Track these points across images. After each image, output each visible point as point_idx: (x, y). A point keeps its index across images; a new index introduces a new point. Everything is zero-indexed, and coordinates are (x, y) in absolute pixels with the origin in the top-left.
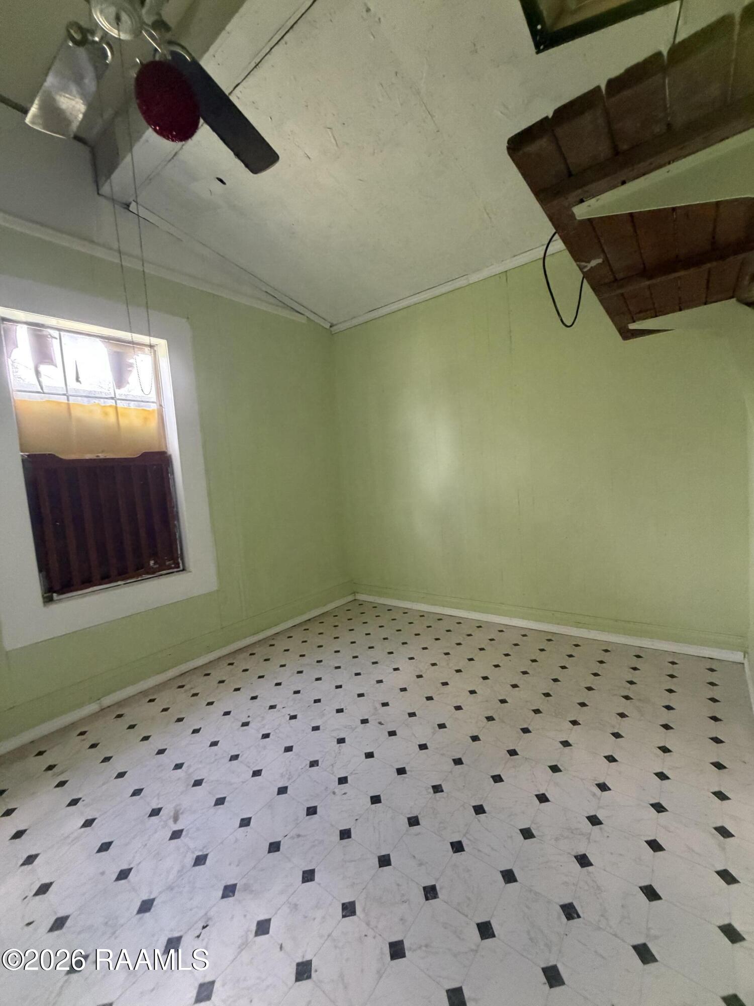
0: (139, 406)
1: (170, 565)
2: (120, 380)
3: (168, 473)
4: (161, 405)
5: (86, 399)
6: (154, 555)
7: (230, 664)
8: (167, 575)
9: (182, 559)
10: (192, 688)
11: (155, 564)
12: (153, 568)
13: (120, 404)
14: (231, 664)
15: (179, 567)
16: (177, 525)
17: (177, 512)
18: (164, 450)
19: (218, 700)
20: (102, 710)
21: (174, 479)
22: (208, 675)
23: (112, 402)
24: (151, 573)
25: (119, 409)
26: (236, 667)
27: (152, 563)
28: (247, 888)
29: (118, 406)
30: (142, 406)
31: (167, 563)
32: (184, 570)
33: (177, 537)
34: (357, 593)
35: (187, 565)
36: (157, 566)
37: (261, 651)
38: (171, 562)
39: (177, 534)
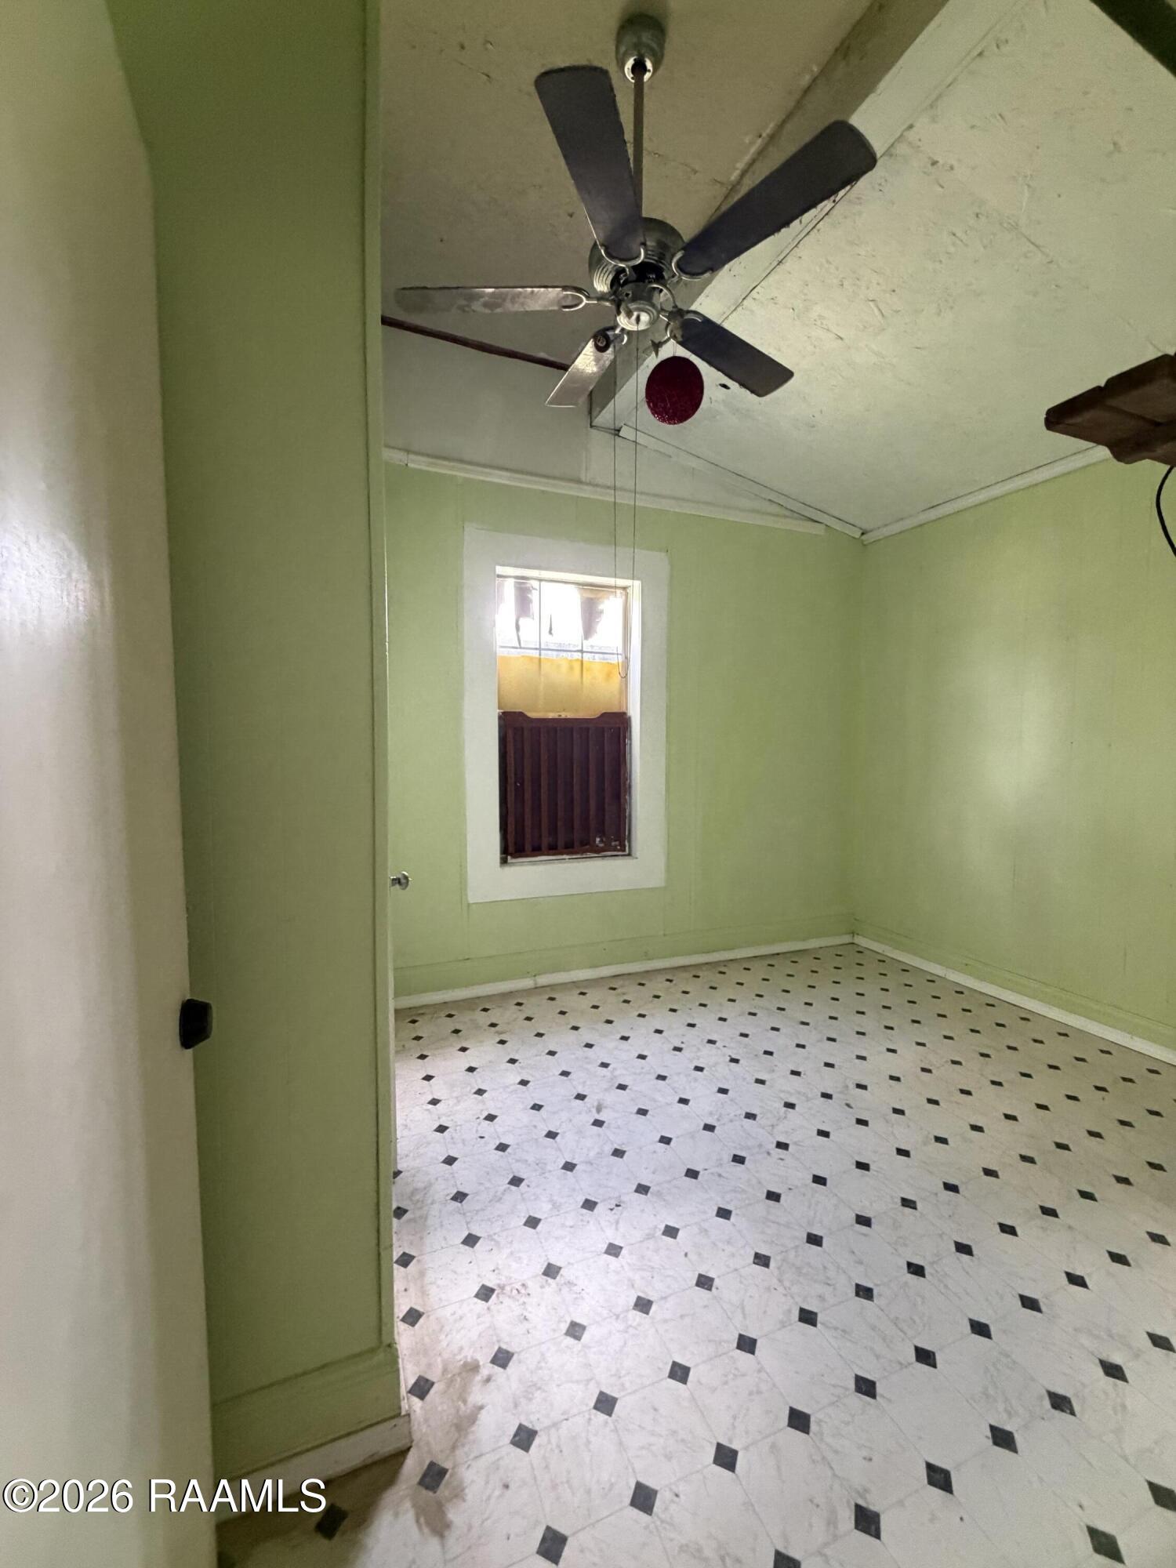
0: (604, 659)
1: (616, 846)
2: (588, 630)
3: (625, 738)
4: (626, 658)
5: (555, 653)
6: (602, 832)
7: (668, 980)
8: (613, 858)
9: (630, 842)
10: (624, 994)
11: (601, 841)
12: (597, 846)
13: (586, 656)
14: (671, 981)
15: (624, 851)
16: (628, 801)
17: (630, 787)
18: (624, 710)
19: (653, 1015)
20: (536, 988)
21: (631, 744)
22: (643, 985)
23: (578, 656)
24: (598, 851)
25: (584, 662)
26: (675, 985)
27: (598, 840)
28: (659, 1194)
29: (584, 659)
30: (607, 659)
31: (613, 843)
32: (629, 855)
33: (627, 814)
34: (858, 934)
35: (633, 849)
36: (602, 845)
37: (707, 976)
38: (617, 843)
39: (627, 811)
